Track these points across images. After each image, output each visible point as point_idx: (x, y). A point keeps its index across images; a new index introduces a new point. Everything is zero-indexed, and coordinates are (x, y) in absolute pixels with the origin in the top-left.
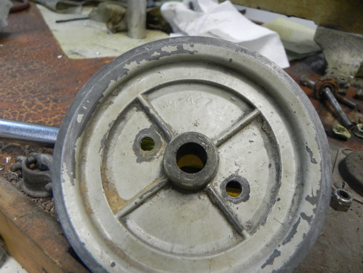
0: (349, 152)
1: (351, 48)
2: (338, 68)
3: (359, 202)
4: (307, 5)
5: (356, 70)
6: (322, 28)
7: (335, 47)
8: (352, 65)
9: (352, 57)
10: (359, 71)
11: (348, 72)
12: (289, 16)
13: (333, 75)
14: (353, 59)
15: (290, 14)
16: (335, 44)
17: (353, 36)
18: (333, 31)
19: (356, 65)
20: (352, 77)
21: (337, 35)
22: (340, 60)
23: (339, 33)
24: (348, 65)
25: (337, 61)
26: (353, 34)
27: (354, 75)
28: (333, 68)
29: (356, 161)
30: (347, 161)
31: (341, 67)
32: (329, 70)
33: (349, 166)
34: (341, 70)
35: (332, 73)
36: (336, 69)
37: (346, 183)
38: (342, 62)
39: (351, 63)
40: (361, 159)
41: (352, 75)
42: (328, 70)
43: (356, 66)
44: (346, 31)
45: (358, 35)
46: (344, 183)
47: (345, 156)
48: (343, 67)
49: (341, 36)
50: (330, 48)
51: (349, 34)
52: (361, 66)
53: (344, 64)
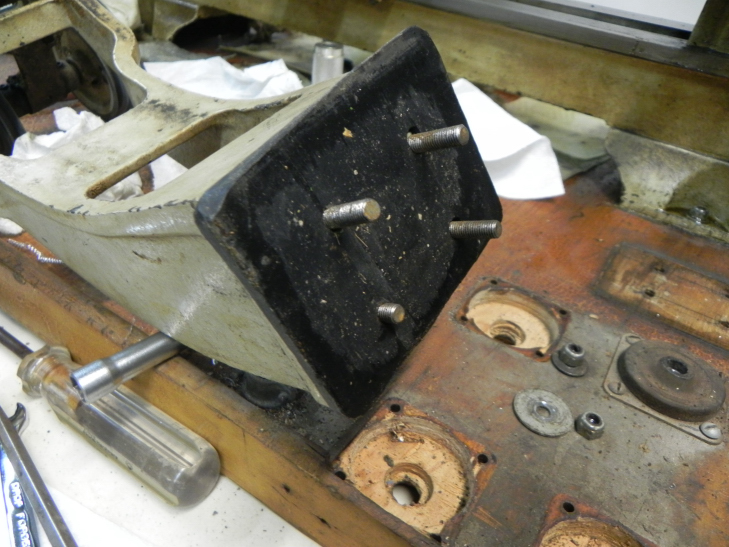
0: (635, 340)
1: (659, 165)
2: (641, 195)
3: (636, 408)
4: (594, 95)
5: (667, 199)
6: (617, 131)
7: (636, 163)
8: (661, 192)
9: (662, 179)
10: (671, 201)
11: (655, 203)
12: (567, 109)
13: (633, 205)
14: (662, 182)
15: (567, 107)
16: (637, 158)
17: (663, 148)
18: (633, 136)
19: (666, 192)
20: (661, 210)
21: (639, 144)
22: (644, 183)
23: (643, 141)
24: (654, 191)
25: (639, 185)
26: (662, 144)
27: (663, 206)
28: (633, 195)
29: (638, 355)
30: (627, 356)
31: (644, 194)
32: (627, 196)
33: (628, 362)
34: (644, 198)
35: (632, 202)
36: (637, 196)
37: (623, 385)
38: (645, 187)
39: (658, 189)
40: (646, 352)
41: (660, 206)
42: (625, 196)
43: (667, 194)
44: (653, 139)
45: (670, 146)
46: (619, 385)
47: (628, 345)
48: (648, 194)
49: (645, 146)
50: (629, 164)
51: (658, 143)
52: (674, 194)
53: (649, 190)
